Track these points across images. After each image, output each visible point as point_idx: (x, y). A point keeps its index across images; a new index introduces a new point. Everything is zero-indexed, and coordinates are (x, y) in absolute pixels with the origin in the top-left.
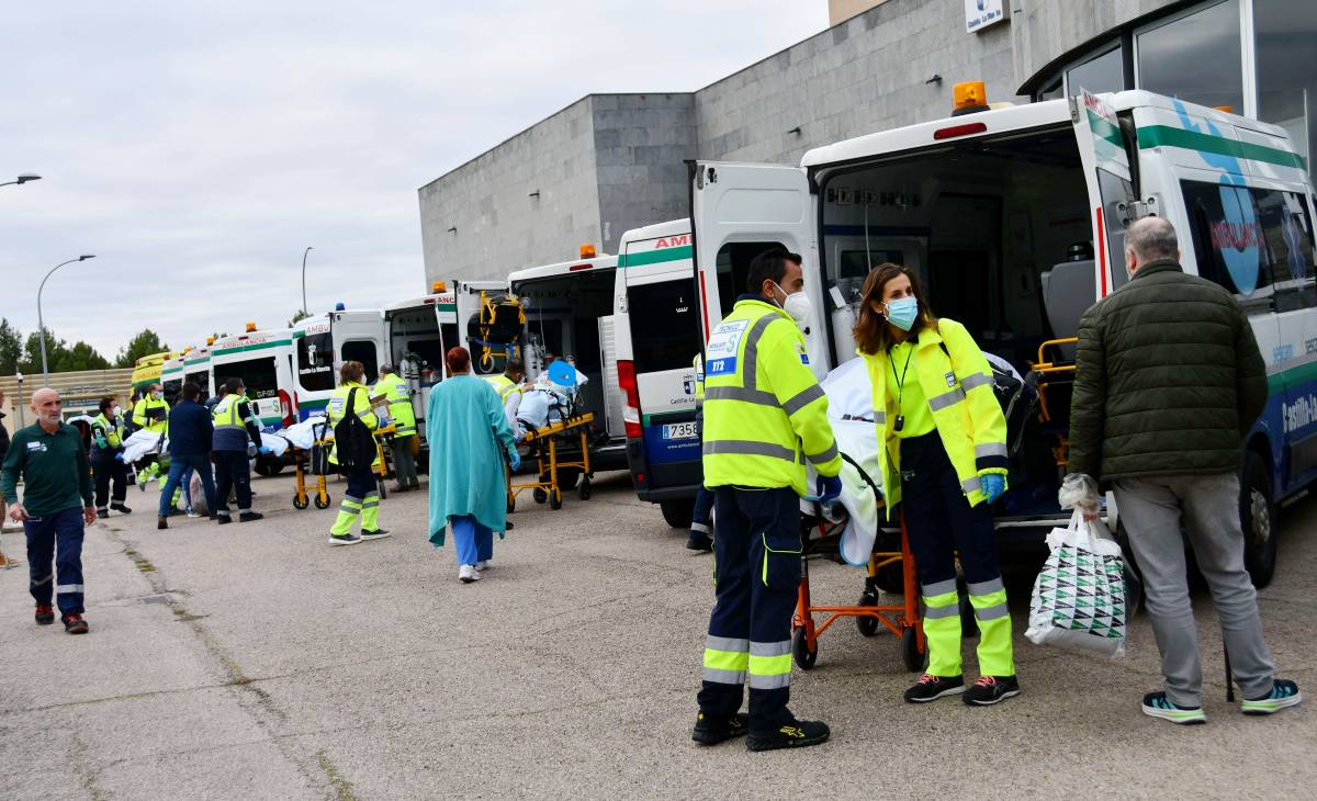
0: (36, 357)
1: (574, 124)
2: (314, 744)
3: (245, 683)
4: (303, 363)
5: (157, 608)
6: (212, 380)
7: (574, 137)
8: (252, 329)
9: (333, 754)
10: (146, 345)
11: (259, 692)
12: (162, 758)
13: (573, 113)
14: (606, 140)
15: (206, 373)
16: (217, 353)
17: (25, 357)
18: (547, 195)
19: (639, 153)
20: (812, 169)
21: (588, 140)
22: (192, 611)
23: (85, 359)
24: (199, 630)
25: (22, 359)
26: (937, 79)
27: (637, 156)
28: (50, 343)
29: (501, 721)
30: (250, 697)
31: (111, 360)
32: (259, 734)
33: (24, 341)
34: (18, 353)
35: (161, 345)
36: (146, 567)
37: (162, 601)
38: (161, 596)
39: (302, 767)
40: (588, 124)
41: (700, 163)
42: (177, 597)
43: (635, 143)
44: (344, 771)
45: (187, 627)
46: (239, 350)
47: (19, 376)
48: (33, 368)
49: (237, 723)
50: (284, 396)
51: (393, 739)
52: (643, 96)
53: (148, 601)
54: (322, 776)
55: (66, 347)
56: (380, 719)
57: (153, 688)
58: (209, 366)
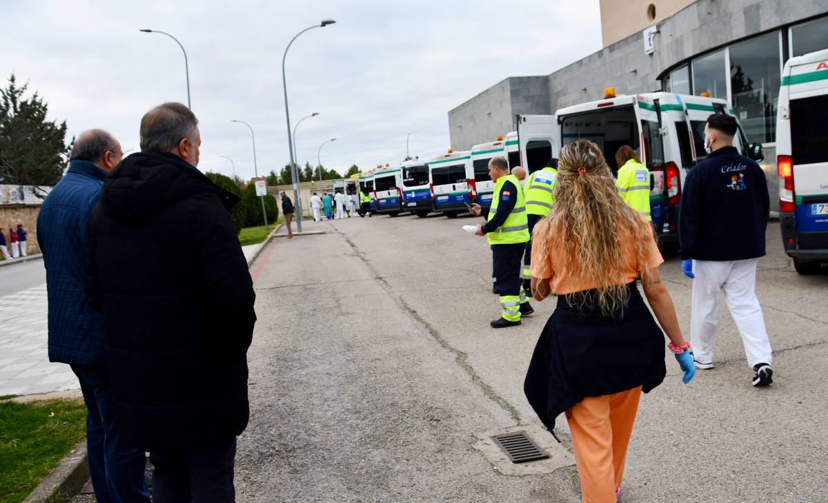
0: (318, 175)
1: (503, 88)
2: (398, 294)
3: (380, 278)
4: (405, 177)
5: (355, 257)
6: (374, 184)
7: (503, 92)
8: (387, 166)
9: (404, 297)
10: (354, 170)
11: (384, 281)
12: (356, 297)
13: (503, 84)
14: (515, 94)
15: (372, 181)
16: (376, 174)
17: (314, 175)
18: (494, 114)
19: (527, 98)
20: (559, 117)
21: (508, 94)
22: (366, 259)
23: (334, 175)
24: (368, 264)
25: (313, 176)
26: (635, 71)
27: (526, 99)
28: (322, 169)
29: (454, 289)
30: (381, 282)
31: (342, 175)
32: (383, 291)
33: (314, 169)
34: (311, 173)
35: (359, 170)
36: (353, 246)
37: (358, 256)
38: (357, 254)
39: (395, 300)
40: (508, 88)
41: (521, 116)
42: (362, 255)
43: (525, 94)
44: (406, 301)
45: (364, 264)
46: (383, 173)
47: (313, 182)
48: (316, 179)
49: (377, 289)
50: (398, 189)
51: (421, 293)
52: (529, 77)
53: (353, 256)
54: (400, 302)
55: (327, 171)
56: (418, 288)
57: (355, 279)
58: (373, 179)
